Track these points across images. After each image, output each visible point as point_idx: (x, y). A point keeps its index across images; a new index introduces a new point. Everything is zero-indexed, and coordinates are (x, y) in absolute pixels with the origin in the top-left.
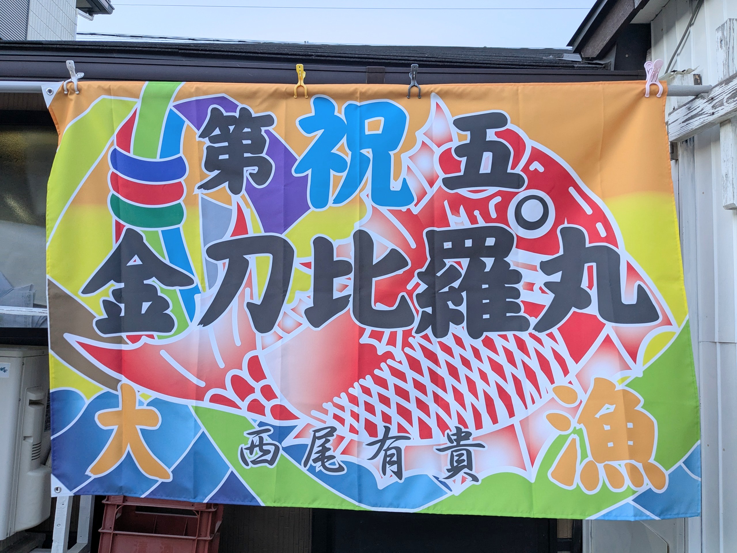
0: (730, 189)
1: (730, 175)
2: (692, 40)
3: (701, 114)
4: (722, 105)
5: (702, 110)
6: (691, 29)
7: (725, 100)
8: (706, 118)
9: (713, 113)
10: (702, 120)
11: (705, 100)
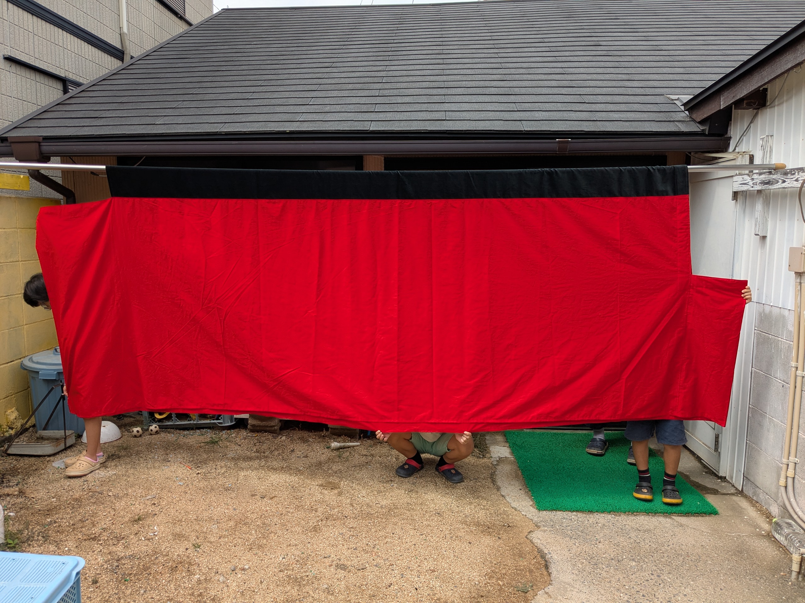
0: (758, 226)
1: (758, 219)
2: (751, 130)
3: (748, 185)
4: (756, 185)
5: (748, 182)
6: (752, 125)
7: (758, 184)
8: (750, 188)
9: (753, 187)
10: (748, 188)
11: (750, 178)
